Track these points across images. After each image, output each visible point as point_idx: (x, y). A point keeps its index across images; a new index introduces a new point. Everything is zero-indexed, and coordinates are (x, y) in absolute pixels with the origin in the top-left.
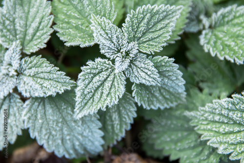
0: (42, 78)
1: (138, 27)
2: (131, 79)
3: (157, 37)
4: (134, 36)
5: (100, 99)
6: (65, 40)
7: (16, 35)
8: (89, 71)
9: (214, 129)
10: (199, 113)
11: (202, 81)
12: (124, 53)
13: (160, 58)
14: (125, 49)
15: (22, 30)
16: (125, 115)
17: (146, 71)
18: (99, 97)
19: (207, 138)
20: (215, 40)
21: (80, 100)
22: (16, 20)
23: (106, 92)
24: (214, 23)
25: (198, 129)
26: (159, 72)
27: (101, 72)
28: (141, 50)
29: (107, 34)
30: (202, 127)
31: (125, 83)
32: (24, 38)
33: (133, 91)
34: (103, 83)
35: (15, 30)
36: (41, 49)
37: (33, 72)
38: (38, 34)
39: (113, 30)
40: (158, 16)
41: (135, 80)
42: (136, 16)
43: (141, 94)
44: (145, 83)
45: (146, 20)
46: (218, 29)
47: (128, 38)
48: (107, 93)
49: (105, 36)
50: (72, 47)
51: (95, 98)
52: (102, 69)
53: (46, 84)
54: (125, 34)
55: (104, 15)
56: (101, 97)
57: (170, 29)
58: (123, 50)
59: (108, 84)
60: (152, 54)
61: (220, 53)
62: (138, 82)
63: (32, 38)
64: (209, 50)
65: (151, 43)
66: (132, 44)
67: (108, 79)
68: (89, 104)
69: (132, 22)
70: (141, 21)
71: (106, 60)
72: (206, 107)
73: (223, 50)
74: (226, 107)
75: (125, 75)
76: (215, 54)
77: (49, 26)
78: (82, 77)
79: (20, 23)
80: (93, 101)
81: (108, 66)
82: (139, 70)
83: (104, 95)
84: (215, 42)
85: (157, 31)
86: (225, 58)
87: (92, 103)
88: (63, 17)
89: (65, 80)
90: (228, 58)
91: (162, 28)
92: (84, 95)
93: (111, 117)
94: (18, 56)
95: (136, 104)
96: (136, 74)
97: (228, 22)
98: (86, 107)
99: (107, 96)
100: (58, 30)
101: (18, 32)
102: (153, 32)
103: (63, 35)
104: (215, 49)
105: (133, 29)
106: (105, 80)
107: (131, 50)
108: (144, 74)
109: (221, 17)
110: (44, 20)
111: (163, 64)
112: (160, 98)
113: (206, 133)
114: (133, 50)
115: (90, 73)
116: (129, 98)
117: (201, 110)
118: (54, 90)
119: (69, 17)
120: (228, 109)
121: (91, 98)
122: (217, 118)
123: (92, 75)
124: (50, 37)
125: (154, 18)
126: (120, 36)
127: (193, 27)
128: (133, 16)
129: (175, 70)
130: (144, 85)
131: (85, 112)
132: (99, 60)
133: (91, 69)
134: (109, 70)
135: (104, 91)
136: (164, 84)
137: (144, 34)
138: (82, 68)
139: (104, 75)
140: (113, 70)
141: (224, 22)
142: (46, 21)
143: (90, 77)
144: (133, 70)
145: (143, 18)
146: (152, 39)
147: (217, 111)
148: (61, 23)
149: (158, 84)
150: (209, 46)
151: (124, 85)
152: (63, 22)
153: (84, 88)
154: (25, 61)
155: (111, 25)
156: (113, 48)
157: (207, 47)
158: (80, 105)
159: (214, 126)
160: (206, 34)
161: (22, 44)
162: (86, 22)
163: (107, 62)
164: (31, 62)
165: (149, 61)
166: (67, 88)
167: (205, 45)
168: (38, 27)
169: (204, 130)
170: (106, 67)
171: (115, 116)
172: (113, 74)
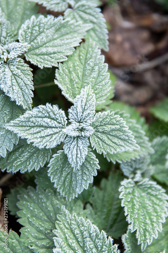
0: (17, 82)
1: (105, 125)
2: (65, 145)
3: (107, 144)
4: (97, 126)
5: (34, 134)
6: (58, 78)
7: (33, 41)
8: (50, 110)
9: (67, 235)
10: (70, 216)
11: (91, 205)
12: (81, 127)
13: (94, 156)
14: (84, 125)
15: (39, 43)
16: (32, 161)
17: (79, 152)
18: (35, 131)
19: (57, 235)
20: (131, 192)
21: (23, 120)
22: (43, 34)
23: (42, 134)
24: (141, 183)
25: (58, 224)
26: (83, 163)
27: (54, 120)
28: (91, 139)
29: (85, 105)
30: (62, 226)
31: (59, 144)
32: (34, 49)
33: (57, 153)
34: (48, 128)
35: (35, 38)
36: (37, 66)
37: (17, 72)
38: (46, 57)
39: (91, 107)
40: (122, 134)
41: (66, 149)
42: (112, 118)
43: (58, 161)
44: (69, 158)
45: (113, 127)
46: (139, 189)
47: (93, 122)
48: (42, 136)
49: (84, 104)
50: (57, 86)
51: (32, 129)
52: (57, 119)
53: (16, 88)
54: (95, 118)
55: (96, 94)
56: (35, 133)
57: (118, 150)
58: (83, 125)
59: (49, 131)
60: (92, 148)
61: (124, 202)
62: (66, 152)
63: (39, 55)
64: (121, 192)
65: (100, 142)
66: (91, 128)
67: (53, 129)
68: (24, 128)
69: (106, 118)
70: (111, 124)
71: (66, 118)
72: (80, 218)
73: (128, 202)
74: (91, 232)
75: (65, 139)
76: (121, 198)
77: (58, 61)
78: (41, 109)
79: (43, 38)
80: (29, 130)
81: (63, 121)
82: (76, 146)
83: (39, 135)
84: (129, 193)
85: (111, 141)
86: (124, 207)
87: (27, 130)
88: (71, 66)
89: (29, 100)
90: (126, 209)
91: (115, 143)
92: (28, 120)
93: (23, 152)
94: (19, 53)
95: (47, 163)
96: (72, 146)
97: (149, 193)
98: (20, 128)
99: (40, 137)
100: (60, 68)
101: (35, 41)
102: (109, 138)
103: (60, 75)
104: (125, 195)
105: (101, 122)
106: (51, 127)
107: (87, 131)
108: (76, 153)
109: (149, 186)
110: (59, 54)
111: (92, 163)
112: (63, 179)
113: (59, 231)
114: (88, 132)
115: (48, 113)
116: (48, 155)
117: (74, 216)
118: (15, 97)
119: (75, 70)
120: (90, 234)
121: (30, 126)
122: (77, 231)
123: (48, 115)
124: (51, 67)
125: (119, 132)
126: (91, 115)
127: (127, 170)
128: (111, 115)
129: (92, 174)
130: (67, 158)
131: (16, 130)
132: (63, 112)
133: (52, 111)
134: (61, 125)
135: (42, 132)
136: (75, 174)
137: (103, 133)
138: (47, 104)
139: (54, 124)
140: (62, 128)
141: (147, 190)
142: (59, 57)
143: (45, 114)
144: (72, 142)
145: (113, 124)
146: (103, 141)
147: (83, 227)
148: (66, 67)
149: (74, 169)
150: (124, 190)
151: (57, 144)
152: (68, 68)
153: (34, 116)
154: (19, 61)
155: (94, 103)
156: (79, 116)
157: (122, 189)
158: (18, 122)
159: (69, 234)
160: (130, 183)
161: (30, 50)
162: (80, 84)
163: (65, 119)
164: (22, 66)
165: (87, 150)
166: (23, 106)
167: (123, 187)
168: (51, 54)
169: (61, 229)
170: (61, 120)
171: (26, 155)
172: (60, 129)
